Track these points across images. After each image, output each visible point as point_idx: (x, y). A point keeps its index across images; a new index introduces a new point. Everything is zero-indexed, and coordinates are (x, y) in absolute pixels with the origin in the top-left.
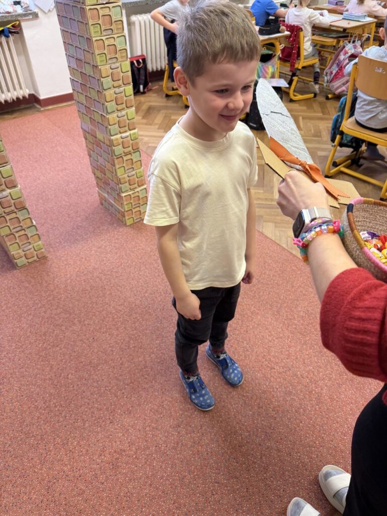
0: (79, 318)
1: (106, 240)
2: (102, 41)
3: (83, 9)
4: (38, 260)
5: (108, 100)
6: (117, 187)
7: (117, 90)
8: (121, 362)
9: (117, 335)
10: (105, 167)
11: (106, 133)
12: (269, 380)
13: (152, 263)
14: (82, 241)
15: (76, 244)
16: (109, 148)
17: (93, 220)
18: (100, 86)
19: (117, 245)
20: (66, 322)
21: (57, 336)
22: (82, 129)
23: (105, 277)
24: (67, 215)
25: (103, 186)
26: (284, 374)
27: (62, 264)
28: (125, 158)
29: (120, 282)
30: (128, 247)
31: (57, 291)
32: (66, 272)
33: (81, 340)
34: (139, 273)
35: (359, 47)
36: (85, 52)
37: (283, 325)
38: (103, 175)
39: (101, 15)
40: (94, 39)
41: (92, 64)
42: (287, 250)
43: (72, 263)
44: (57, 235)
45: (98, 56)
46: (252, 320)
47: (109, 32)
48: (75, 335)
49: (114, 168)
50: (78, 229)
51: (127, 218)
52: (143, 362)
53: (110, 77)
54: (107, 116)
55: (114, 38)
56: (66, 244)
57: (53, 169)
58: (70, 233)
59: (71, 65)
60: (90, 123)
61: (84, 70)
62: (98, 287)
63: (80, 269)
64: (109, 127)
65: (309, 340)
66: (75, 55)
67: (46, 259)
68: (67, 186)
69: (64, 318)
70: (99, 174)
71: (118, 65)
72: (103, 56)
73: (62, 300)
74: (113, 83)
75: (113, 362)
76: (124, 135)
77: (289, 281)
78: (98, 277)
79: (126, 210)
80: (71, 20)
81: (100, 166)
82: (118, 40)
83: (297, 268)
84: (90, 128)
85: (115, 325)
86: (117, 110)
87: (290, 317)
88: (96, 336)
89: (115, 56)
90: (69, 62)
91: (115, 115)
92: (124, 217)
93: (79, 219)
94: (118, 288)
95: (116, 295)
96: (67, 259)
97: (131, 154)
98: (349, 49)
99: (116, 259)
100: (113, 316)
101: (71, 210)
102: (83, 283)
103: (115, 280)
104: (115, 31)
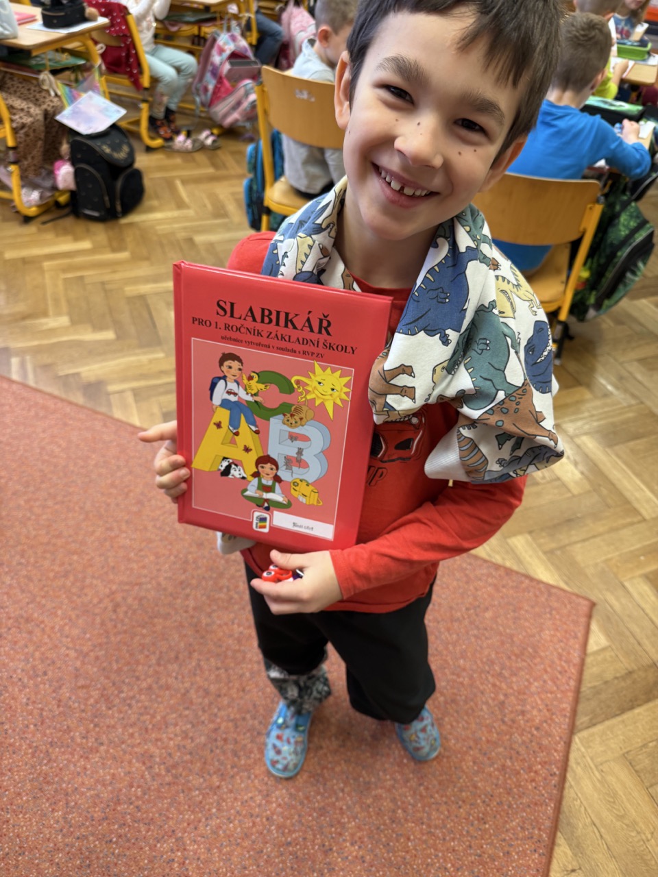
35: (239, 38)
98: (225, 43)
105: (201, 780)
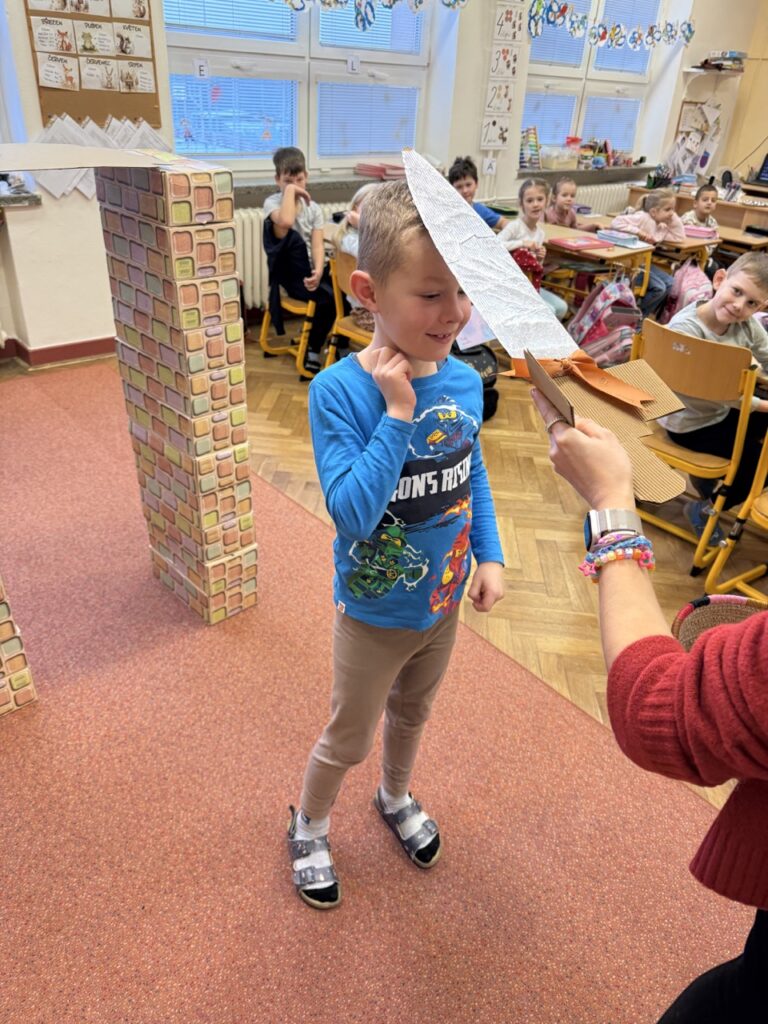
0: (109, 854)
1: (166, 659)
2: (194, 288)
3: (164, 231)
4: (16, 708)
5: (195, 392)
6: (199, 549)
7: (216, 373)
8: (208, 967)
9: (197, 898)
10: (176, 510)
11: (185, 450)
12: (538, 999)
13: (268, 714)
14: (114, 662)
15: (100, 670)
16: (190, 478)
17: (138, 613)
18: (184, 366)
19: (190, 671)
20: (78, 866)
21: (58, 903)
22: (131, 433)
23: (166, 749)
24: (81, 602)
25: (165, 543)
26: (568, 979)
27: (69, 717)
28: (220, 495)
29: (197, 763)
30: (213, 674)
31: (58, 784)
32: (79, 738)
33: (115, 913)
34: (239, 739)
35: (627, 288)
36: (157, 302)
37: (554, 858)
38: (168, 523)
39: (195, 242)
40: (179, 284)
41: (169, 325)
42: (541, 681)
43: (92, 715)
44: (59, 647)
45: (184, 314)
46: (489, 849)
47: (209, 272)
48: (101, 900)
49: (195, 513)
50: (107, 634)
51: (213, 608)
52: (259, 967)
53: (204, 350)
54: (193, 420)
55: (217, 282)
56: (78, 670)
57: (51, 497)
58: (87, 643)
59: (124, 319)
60: (150, 426)
61: (149, 331)
62: (150, 775)
63: (108, 729)
64: (195, 439)
65: (609, 892)
66: (134, 303)
67: (34, 707)
68: (82, 536)
69: (74, 856)
70: (159, 520)
71: (220, 328)
72: (193, 314)
73: (70, 807)
74: (208, 360)
75: (191, 970)
76: (221, 454)
77: (555, 753)
78: (150, 750)
79: (213, 593)
80: (133, 245)
81: (163, 506)
82: (223, 286)
83: (565, 721)
84: (149, 435)
85: (191, 872)
86: (213, 409)
87: (565, 838)
88: (149, 901)
89: (218, 314)
90: (117, 312)
91: (207, 418)
92: (207, 607)
93: (107, 610)
94: (195, 776)
95: (190, 795)
96: (82, 707)
97: (232, 487)
98: (611, 292)
99: (188, 705)
100: (187, 849)
101: (90, 591)
102: (117, 766)
103: (187, 756)
104: (220, 270)
105: (420, 943)
